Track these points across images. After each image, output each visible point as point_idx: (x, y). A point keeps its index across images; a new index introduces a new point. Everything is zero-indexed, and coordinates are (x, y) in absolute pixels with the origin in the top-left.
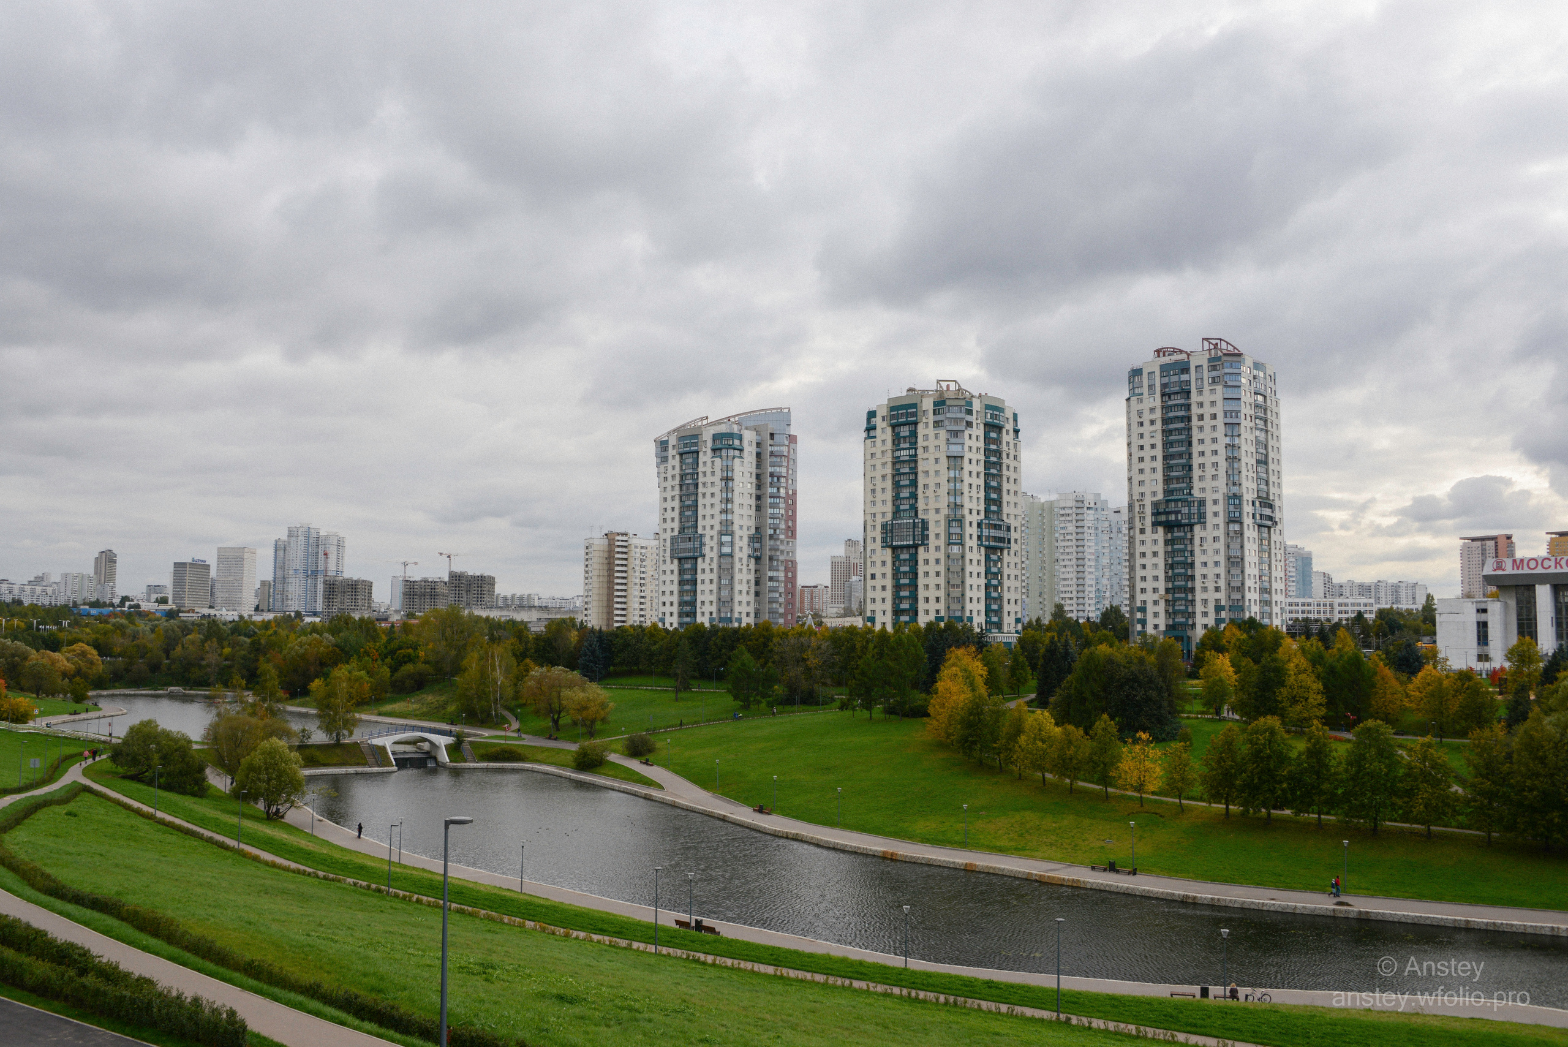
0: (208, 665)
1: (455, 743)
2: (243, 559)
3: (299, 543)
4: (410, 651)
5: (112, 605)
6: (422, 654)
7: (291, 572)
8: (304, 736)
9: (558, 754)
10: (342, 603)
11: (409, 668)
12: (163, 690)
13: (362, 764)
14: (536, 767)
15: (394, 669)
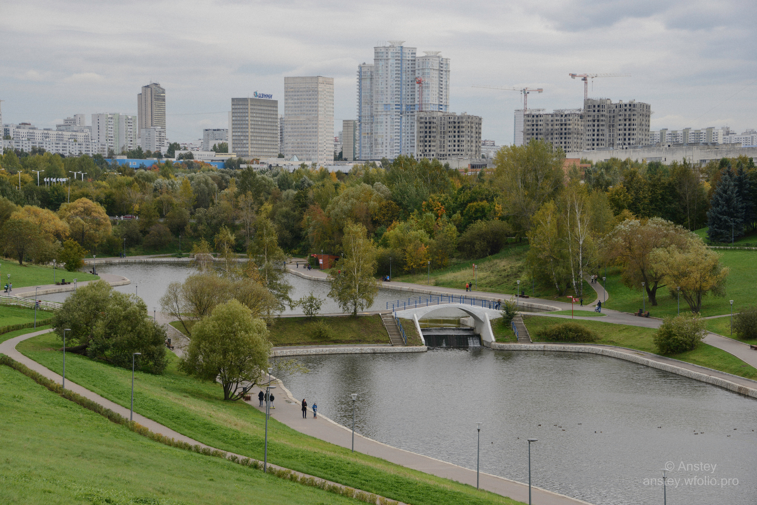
0: (243, 226)
1: (505, 317)
2: (317, 91)
3: (390, 68)
4: (485, 203)
5: (159, 155)
6: (498, 207)
7: (380, 108)
8: (311, 306)
9: (640, 334)
10: (442, 147)
11: (480, 225)
12: (188, 256)
13: (382, 342)
14: (608, 350)
15: (461, 228)
